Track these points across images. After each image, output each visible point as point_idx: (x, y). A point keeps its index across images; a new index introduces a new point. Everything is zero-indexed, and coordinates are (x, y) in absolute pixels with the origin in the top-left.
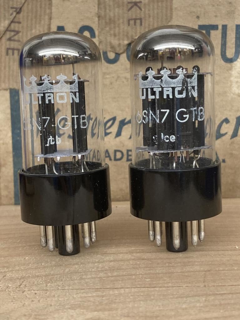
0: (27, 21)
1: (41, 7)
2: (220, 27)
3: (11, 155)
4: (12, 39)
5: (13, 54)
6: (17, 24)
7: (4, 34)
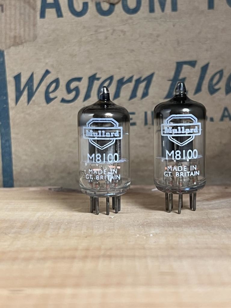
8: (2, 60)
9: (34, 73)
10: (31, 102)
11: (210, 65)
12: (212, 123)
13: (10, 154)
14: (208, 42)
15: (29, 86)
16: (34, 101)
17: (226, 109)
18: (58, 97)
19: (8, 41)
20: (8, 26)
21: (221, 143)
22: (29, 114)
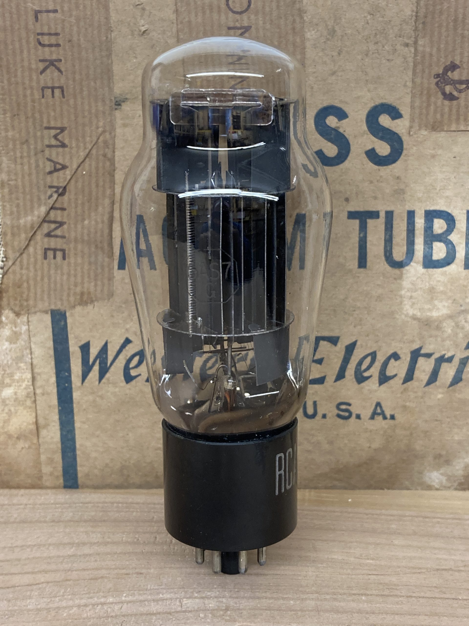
0: (76, 207)
1: (97, 186)
2: (382, 215)
3: (57, 411)
4: (53, 234)
5: (55, 258)
6: (59, 212)
7: (39, 227)
8: (63, 323)
9: (109, 341)
10: (104, 380)
11: (358, 343)
12: (358, 420)
13: (74, 449)
14: (357, 312)
15: (101, 359)
16: (108, 379)
17: (378, 404)
18: (142, 374)
19: (72, 299)
20: (72, 279)
21: (370, 447)
22: (102, 397)
